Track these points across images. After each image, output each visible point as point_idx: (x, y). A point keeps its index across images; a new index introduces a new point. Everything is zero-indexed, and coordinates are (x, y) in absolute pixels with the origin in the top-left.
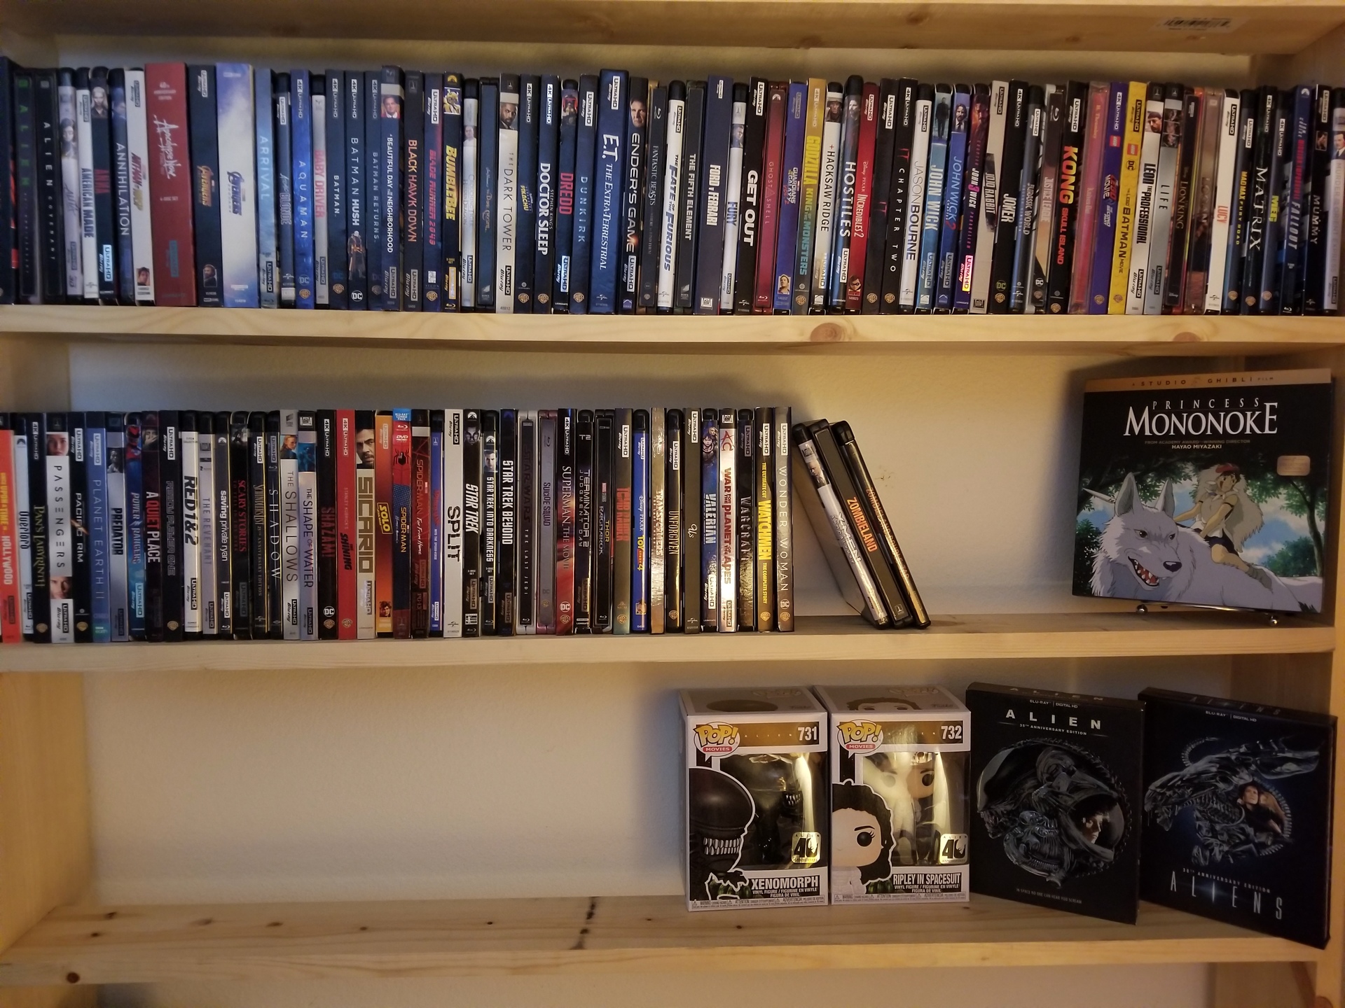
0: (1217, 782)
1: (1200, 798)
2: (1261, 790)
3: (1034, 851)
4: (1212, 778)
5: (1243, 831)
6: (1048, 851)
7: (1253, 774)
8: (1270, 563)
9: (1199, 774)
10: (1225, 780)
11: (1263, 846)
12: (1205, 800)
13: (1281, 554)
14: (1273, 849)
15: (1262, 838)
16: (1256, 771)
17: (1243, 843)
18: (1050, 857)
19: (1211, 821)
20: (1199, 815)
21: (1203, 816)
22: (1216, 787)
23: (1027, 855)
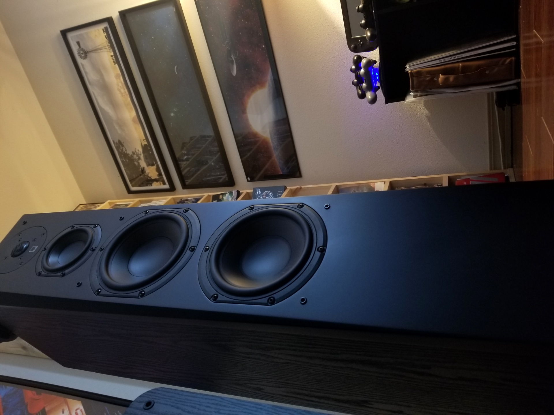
2: (263, 195)
5: (269, 197)
7: (261, 197)
8: (231, 197)
11: (271, 194)
13: (230, 196)
14: (271, 193)
15: (270, 195)
17: (271, 197)
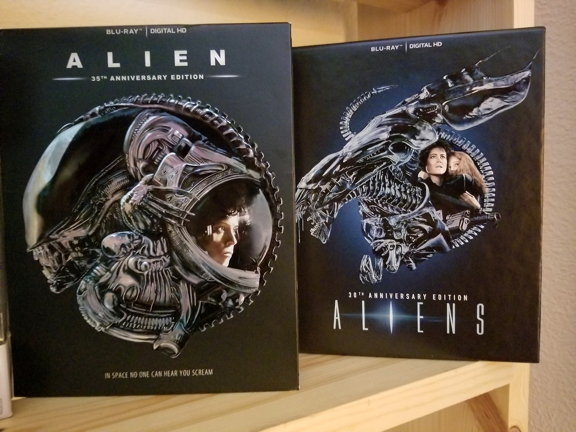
0: (390, 153)
1: (368, 184)
2: (451, 150)
3: (128, 301)
4: (382, 150)
5: (428, 218)
6: (153, 298)
7: (439, 129)
9: (364, 148)
10: (401, 148)
12: (374, 185)
14: (470, 235)
15: (455, 222)
16: (444, 122)
17: (428, 236)
18: (158, 307)
19: (384, 214)
20: (366, 210)
21: (371, 209)
22: (389, 162)
23: (117, 311)
